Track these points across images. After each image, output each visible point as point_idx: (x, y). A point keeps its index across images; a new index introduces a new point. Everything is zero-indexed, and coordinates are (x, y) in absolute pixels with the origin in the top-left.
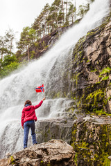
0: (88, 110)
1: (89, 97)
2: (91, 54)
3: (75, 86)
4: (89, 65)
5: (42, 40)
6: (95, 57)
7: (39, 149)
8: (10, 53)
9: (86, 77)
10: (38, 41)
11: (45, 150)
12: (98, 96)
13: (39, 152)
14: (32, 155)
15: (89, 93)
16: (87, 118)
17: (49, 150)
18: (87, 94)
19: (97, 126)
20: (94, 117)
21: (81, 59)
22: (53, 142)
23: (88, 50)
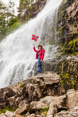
0: (69, 52)
1: (70, 43)
2: (71, 12)
3: (60, 36)
4: (70, 21)
5: (35, 4)
6: (74, 14)
7: (38, 78)
8: (13, 16)
9: (68, 30)
10: (32, 5)
11: (42, 78)
12: (76, 42)
13: (38, 80)
14: (34, 81)
15: (70, 41)
16: (69, 58)
17: (44, 78)
18: (69, 41)
19: (76, 62)
20: (74, 57)
21: (63, 17)
22: (46, 73)
23: (69, 10)
